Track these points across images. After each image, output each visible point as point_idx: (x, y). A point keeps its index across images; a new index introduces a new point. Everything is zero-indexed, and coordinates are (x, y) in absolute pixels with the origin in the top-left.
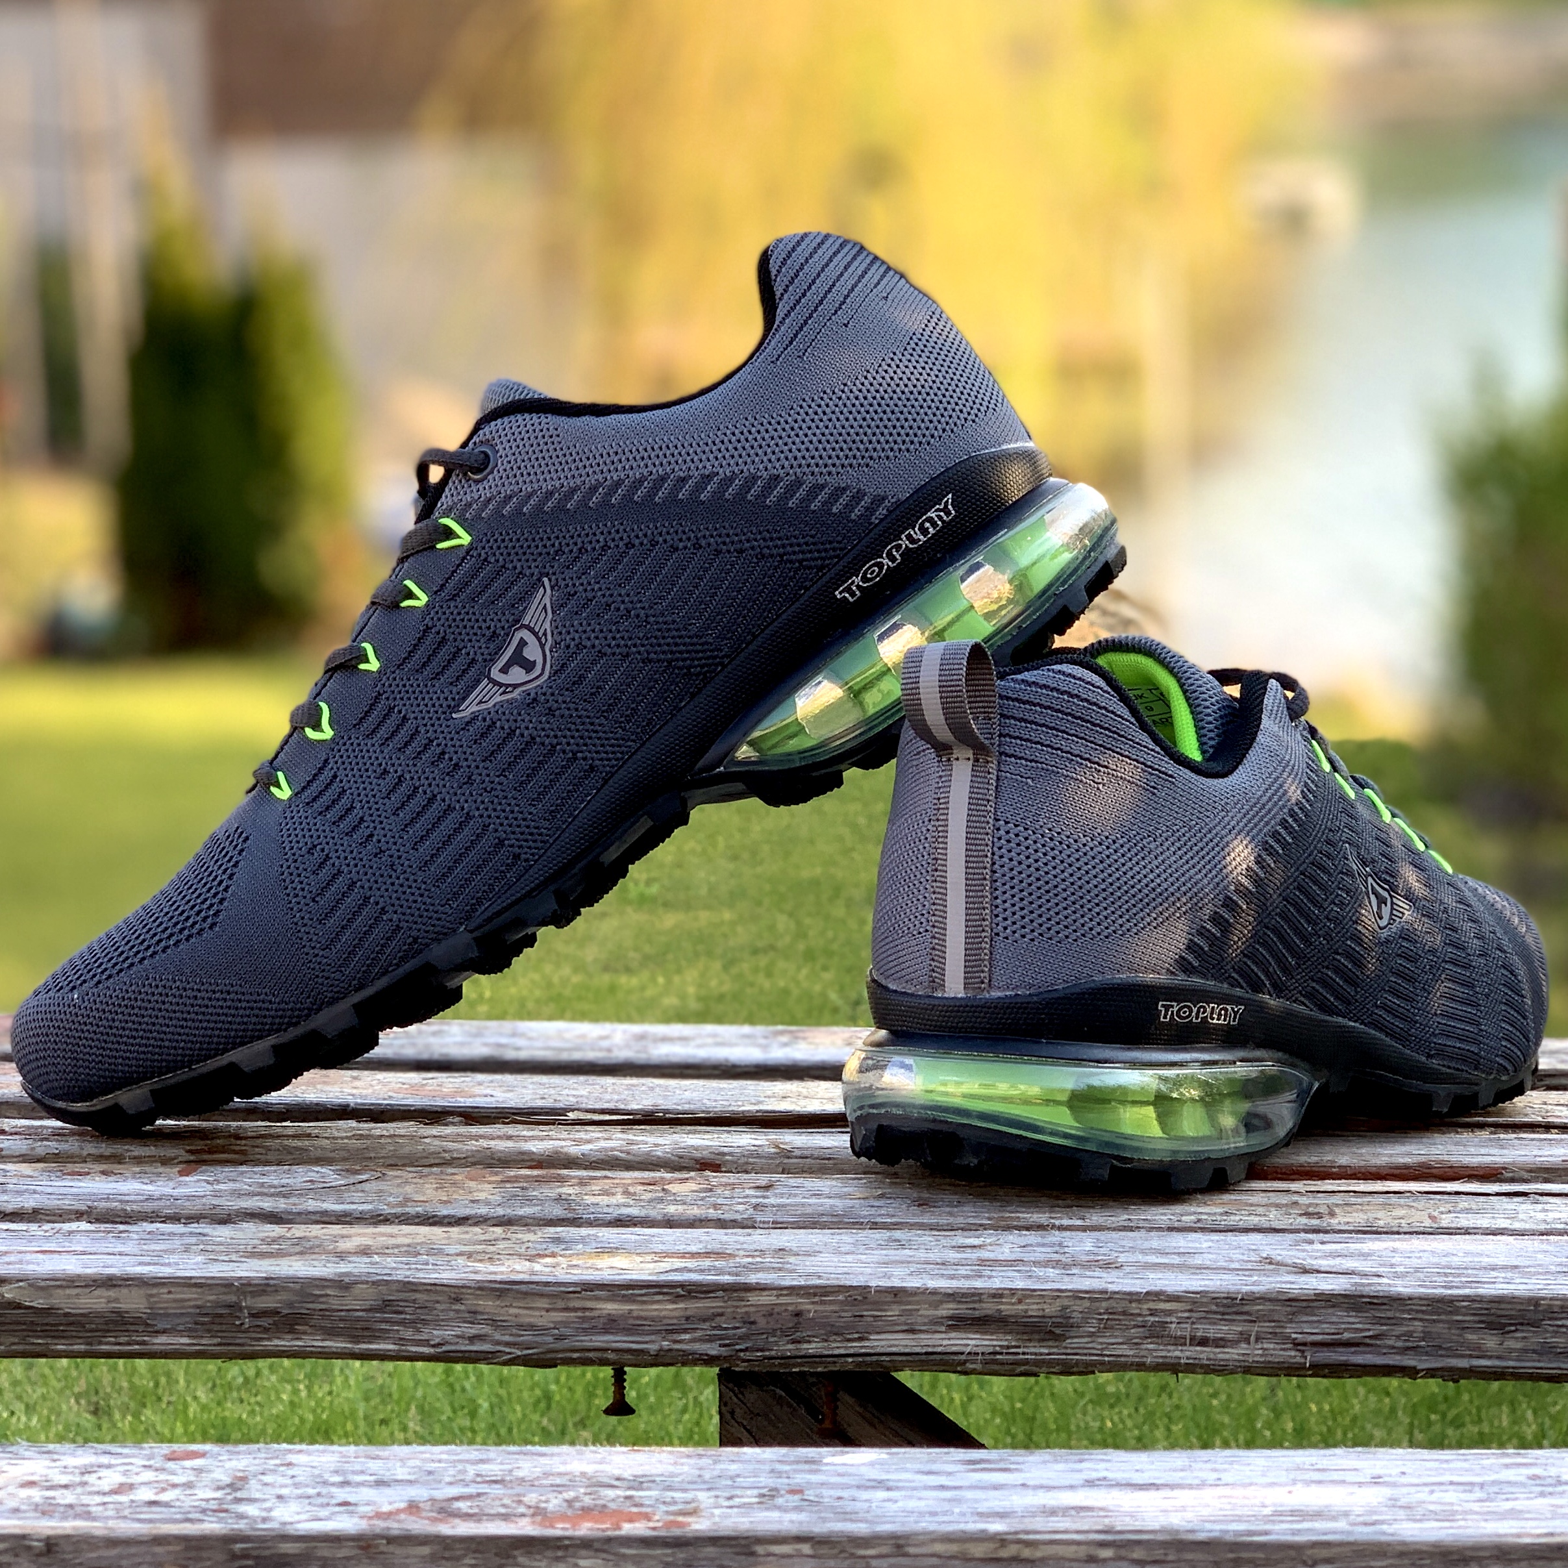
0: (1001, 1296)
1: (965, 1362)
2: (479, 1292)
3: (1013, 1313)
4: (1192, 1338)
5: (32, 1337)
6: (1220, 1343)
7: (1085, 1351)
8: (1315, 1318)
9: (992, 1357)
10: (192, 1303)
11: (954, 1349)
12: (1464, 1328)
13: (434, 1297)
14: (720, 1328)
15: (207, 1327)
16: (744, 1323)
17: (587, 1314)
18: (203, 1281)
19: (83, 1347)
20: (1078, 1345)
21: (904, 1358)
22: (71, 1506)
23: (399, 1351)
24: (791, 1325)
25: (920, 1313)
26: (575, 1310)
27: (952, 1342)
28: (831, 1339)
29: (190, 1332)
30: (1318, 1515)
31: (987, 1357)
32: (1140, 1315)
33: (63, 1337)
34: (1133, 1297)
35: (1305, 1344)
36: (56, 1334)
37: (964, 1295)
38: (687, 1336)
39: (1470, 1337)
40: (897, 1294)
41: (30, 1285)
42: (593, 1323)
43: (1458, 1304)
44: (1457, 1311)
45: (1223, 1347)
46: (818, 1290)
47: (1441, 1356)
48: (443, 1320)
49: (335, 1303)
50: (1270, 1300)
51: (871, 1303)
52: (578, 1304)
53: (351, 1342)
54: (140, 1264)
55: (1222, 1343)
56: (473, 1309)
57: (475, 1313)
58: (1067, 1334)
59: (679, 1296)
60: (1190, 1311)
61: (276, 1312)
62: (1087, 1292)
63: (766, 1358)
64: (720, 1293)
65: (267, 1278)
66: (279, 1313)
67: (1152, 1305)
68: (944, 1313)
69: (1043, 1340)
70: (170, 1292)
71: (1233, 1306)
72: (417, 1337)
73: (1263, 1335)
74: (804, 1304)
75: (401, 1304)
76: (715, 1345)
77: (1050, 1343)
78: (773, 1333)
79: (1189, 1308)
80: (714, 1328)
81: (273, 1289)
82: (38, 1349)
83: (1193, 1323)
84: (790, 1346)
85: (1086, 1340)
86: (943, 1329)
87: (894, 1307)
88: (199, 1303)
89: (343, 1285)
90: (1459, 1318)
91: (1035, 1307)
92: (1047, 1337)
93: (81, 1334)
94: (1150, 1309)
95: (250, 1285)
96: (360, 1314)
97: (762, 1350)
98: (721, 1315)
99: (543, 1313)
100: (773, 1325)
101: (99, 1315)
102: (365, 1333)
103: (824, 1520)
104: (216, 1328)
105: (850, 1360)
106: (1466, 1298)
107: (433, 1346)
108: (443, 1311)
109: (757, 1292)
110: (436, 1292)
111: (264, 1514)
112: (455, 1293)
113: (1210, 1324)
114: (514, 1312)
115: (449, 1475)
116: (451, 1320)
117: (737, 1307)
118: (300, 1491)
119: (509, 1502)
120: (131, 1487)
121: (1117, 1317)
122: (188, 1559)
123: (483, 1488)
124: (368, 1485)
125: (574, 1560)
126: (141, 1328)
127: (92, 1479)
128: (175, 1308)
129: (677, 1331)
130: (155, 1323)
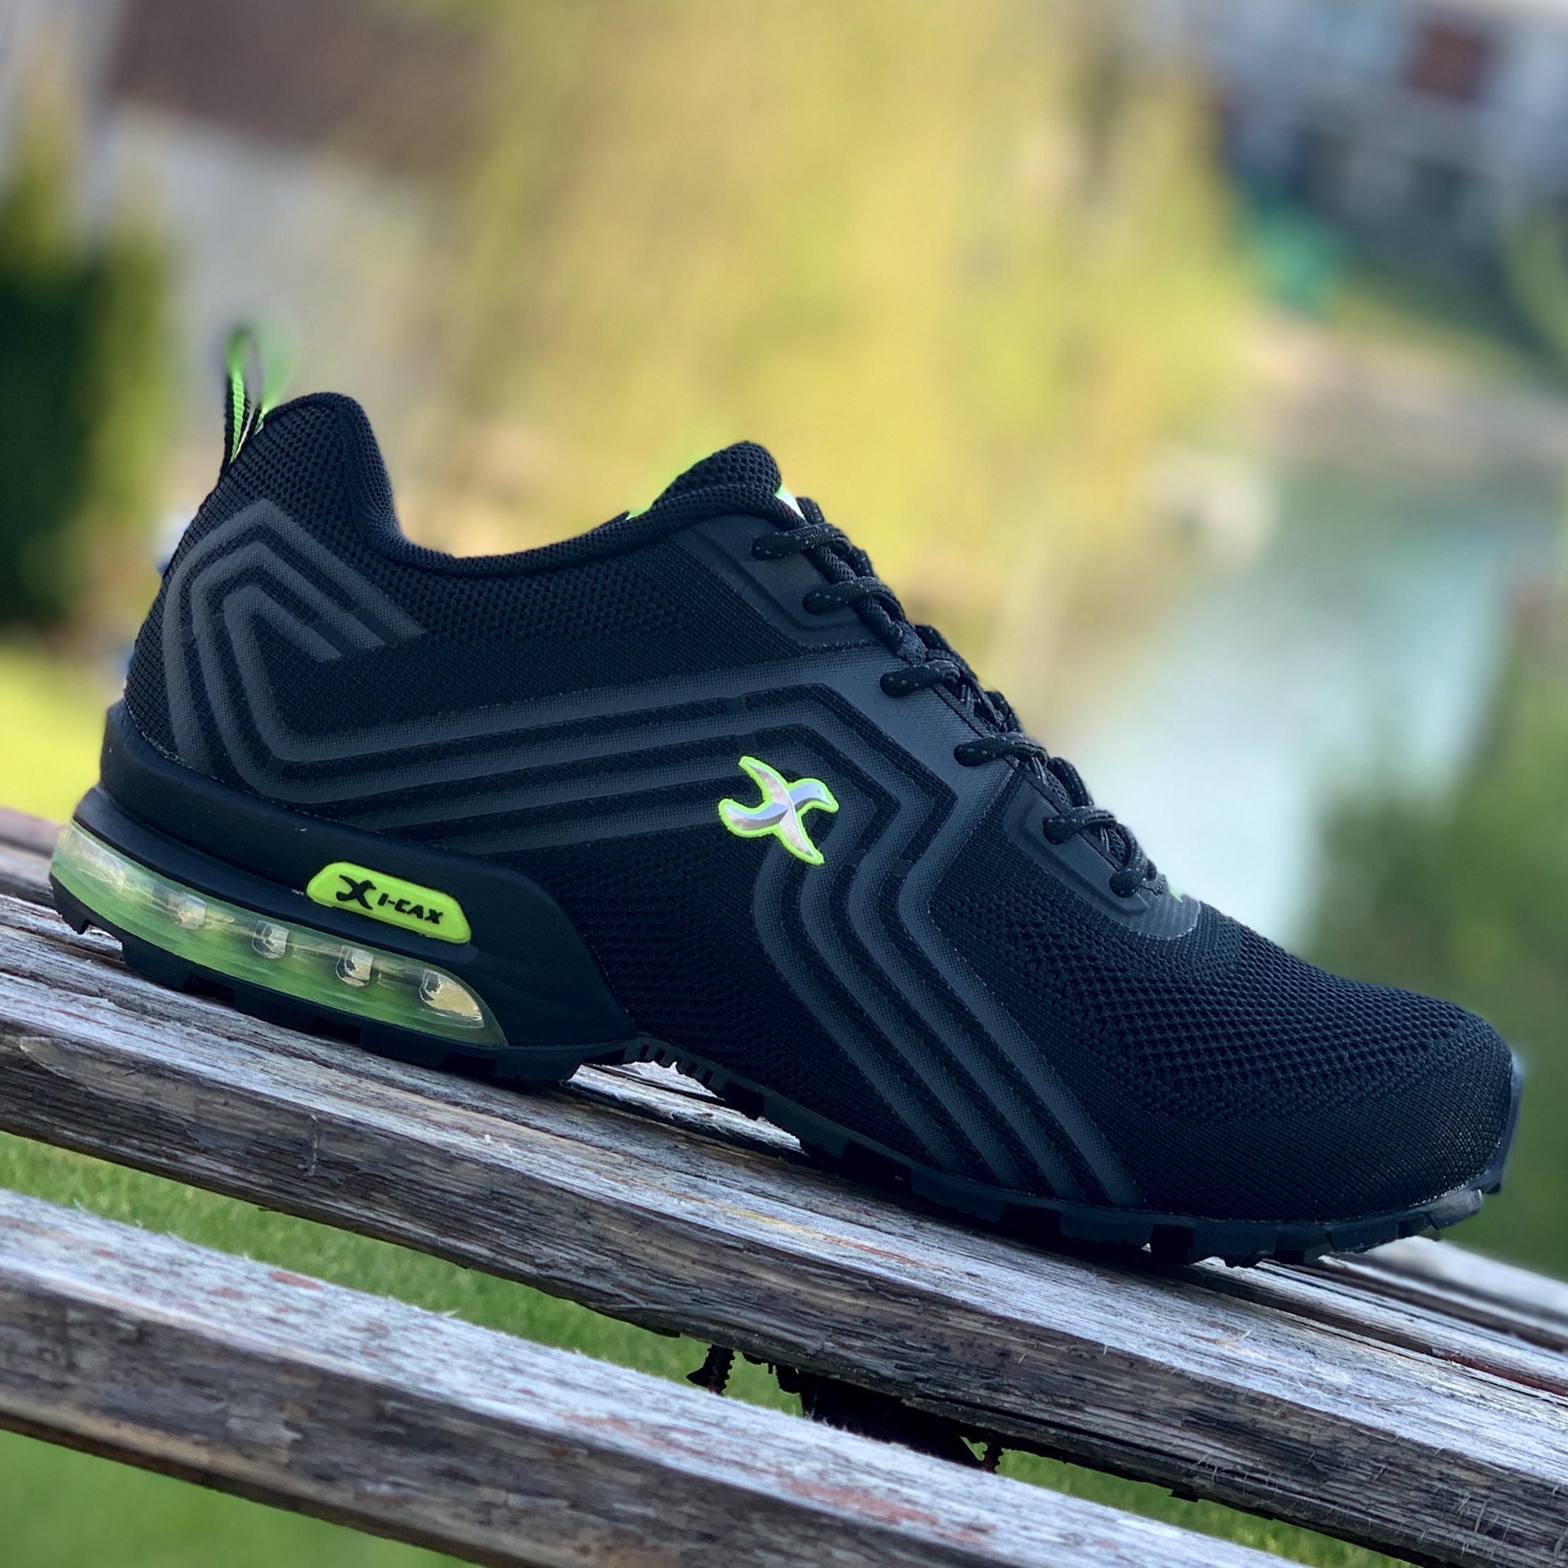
0: (1262, 1403)
1: (1196, 1473)
2: (614, 1214)
3: (1270, 1428)
4: (1484, 1524)
5: (37, 1110)
6: (1516, 1539)
7: (1347, 1502)
9: (1229, 1477)
10: (249, 1126)
11: (1185, 1453)
13: (556, 1205)
14: (901, 1343)
15: (259, 1161)
16: (935, 1346)
17: (742, 1280)
18: (272, 1102)
19: (96, 1141)
20: (1342, 1492)
21: (1120, 1448)
22: (170, 1293)
23: (494, 1259)
24: (991, 1365)
25: (1157, 1395)
26: (729, 1271)
27: (1185, 1444)
28: (1037, 1396)
29: (239, 1163)
31: (1223, 1475)
32: (1426, 1476)
33: (77, 1122)
34: (1424, 1451)
36: (68, 1115)
37: (1216, 1389)
38: (859, 1344)
40: (1134, 1363)
41: (53, 1044)
42: (748, 1293)
45: (1518, 1545)
46: (1037, 1331)
48: (559, 1237)
49: (430, 1177)
51: (1096, 1366)
52: (733, 1264)
53: (435, 1231)
54: (192, 1060)
55: (1518, 1540)
56: (601, 1233)
57: (602, 1239)
58: (1332, 1475)
59: (863, 1290)
60: (1489, 1488)
61: (349, 1167)
62: (1369, 1429)
63: (948, 1398)
64: (914, 1301)
65: (353, 1122)
66: (357, 1169)
67: (1444, 1468)
68: (1186, 1404)
69: (1297, 1473)
70: (226, 1104)
71: (1544, 1497)
72: (519, 1249)
74: (1016, 1344)
76: (891, 1364)
77: (1306, 1480)
78: (967, 1369)
79: (1489, 1484)
80: (895, 1342)
81: (358, 1137)
82: (40, 1127)
83: (1489, 1505)
84: (982, 1392)
85: (1351, 1488)
86: (1179, 1424)
87: (1125, 1379)
88: (258, 1128)
89: (447, 1157)
91: (1300, 1429)
92: (1304, 1470)
93: (99, 1125)
94: (1442, 1473)
95: (330, 1123)
96: (458, 1199)
97: (946, 1387)
98: (909, 1328)
99: (688, 1264)
100: (969, 1359)
101: (128, 1106)
102: (458, 1226)
104: (271, 1165)
105: (1052, 1431)
107: (538, 1266)
108: (564, 1225)
109: (961, 1313)
110: (561, 1199)
111: (426, 1374)
112: (585, 1208)
113: (1509, 1511)
114: (652, 1252)
115: (647, 1399)
116: (570, 1239)
117: (931, 1324)
118: (463, 1362)
119: (740, 1450)
120: (239, 1296)
121: (1397, 1470)
122: (320, 1402)
123: (699, 1427)
124: (548, 1380)
125: (827, 1547)
126: (177, 1139)
127: (185, 1271)
128: (226, 1126)
129: (849, 1334)
130: (197, 1136)
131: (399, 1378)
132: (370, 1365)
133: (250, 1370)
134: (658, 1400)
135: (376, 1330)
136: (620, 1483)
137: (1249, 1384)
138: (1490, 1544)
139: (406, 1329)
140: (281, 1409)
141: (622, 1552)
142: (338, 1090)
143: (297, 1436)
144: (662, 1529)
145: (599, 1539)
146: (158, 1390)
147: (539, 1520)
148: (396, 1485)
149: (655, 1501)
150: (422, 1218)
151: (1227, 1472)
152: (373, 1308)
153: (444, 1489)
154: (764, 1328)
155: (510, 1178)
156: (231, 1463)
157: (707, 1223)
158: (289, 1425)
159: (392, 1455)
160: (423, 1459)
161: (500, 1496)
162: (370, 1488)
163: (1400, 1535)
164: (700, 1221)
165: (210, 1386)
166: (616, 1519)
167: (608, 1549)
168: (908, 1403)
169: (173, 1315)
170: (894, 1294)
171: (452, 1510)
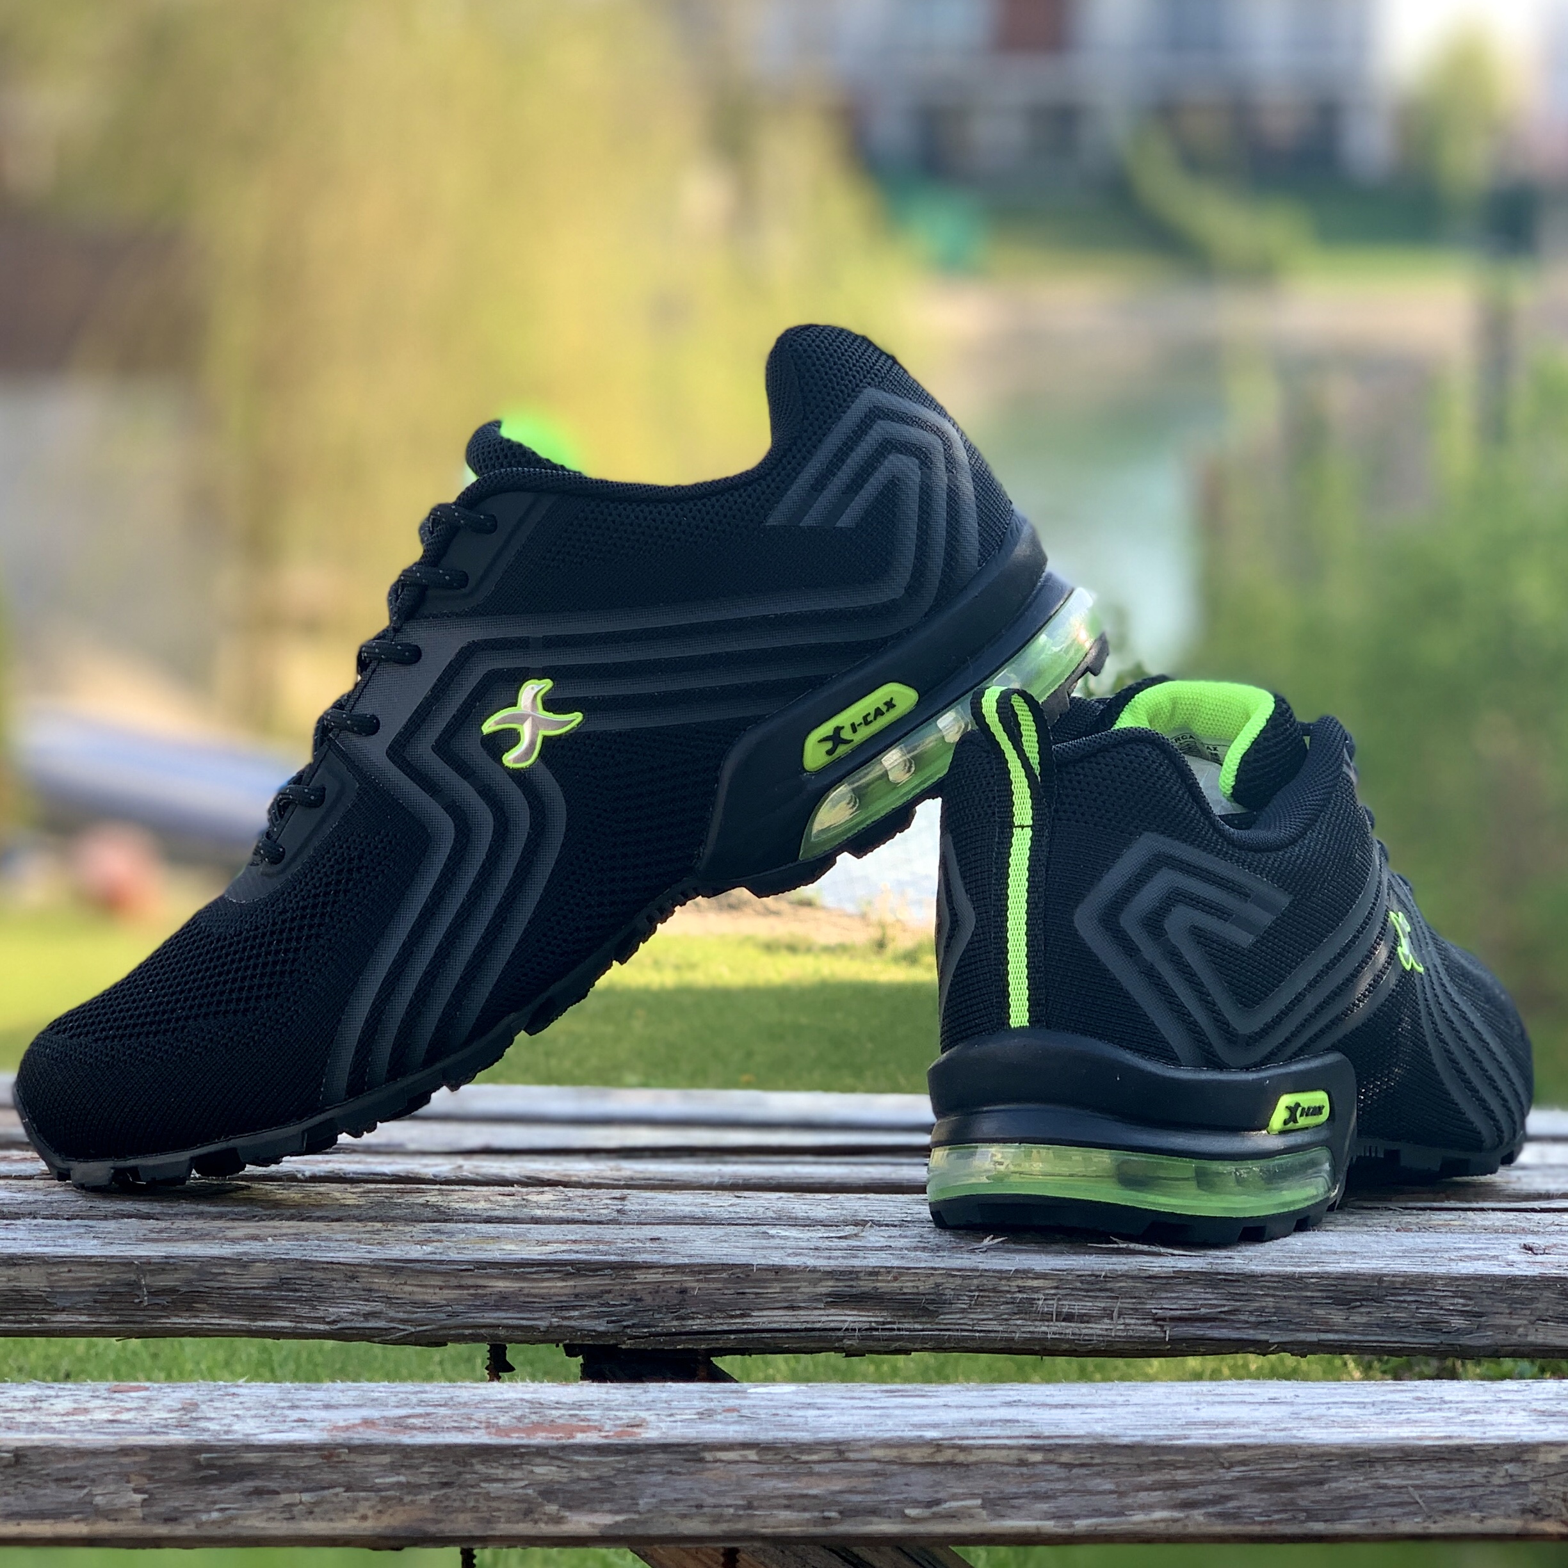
0: (877, 1274)
1: (844, 1337)
2: (374, 1270)
3: (889, 1290)
4: (1059, 1314)
6: (1083, 1318)
7: (957, 1327)
8: (1173, 1295)
9: (868, 1333)
10: (91, 1282)
11: (832, 1325)
12: (1312, 1304)
13: (332, 1275)
14: (608, 1305)
15: (104, 1305)
16: (631, 1300)
17: (480, 1291)
18: (104, 1260)
20: (952, 1321)
21: (783, 1334)
22: (33, 1423)
23: (295, 1328)
24: (676, 1302)
25: (800, 1290)
26: (468, 1287)
27: (831, 1318)
28: (715, 1315)
29: (89, 1310)
30: (1229, 1424)
31: (864, 1333)
32: (1008, 1292)
34: (1002, 1275)
35: (1164, 1319)
37: (842, 1273)
38: (576, 1313)
39: (1319, 1312)
40: (778, 1271)
42: (486, 1300)
43: (1308, 1281)
44: (1306, 1287)
45: (1088, 1322)
46: (703, 1268)
47: (1292, 1330)
48: (338, 1298)
49: (233, 1281)
50: (1133, 1278)
51: (752, 1281)
52: (470, 1282)
53: (248, 1320)
54: (39, 1246)
55: (1086, 1319)
56: (369, 1286)
57: (370, 1290)
58: (940, 1310)
59: (568, 1274)
60: (1057, 1288)
61: (173, 1290)
62: (959, 1270)
63: (651, 1335)
64: (608, 1272)
65: (166, 1257)
66: (177, 1291)
67: (1020, 1283)
68: (824, 1290)
69: (916, 1317)
70: (70, 1271)
71: (1097, 1283)
72: (312, 1315)
73: (1124, 1311)
74: (689, 1282)
75: (298, 1282)
76: (603, 1321)
77: (924, 1320)
78: (659, 1309)
79: (1055, 1284)
80: (602, 1305)
81: (172, 1267)
83: (1059, 1299)
84: (675, 1323)
85: (958, 1316)
86: (822, 1305)
87: (775, 1284)
88: (99, 1281)
89: (241, 1263)
90: (1309, 1294)
91: (910, 1284)
92: (920, 1313)
94: (1018, 1287)
95: (150, 1263)
96: (257, 1292)
97: (647, 1327)
98: (609, 1292)
99: (437, 1290)
100: (658, 1301)
102: (262, 1311)
103: (767, 1430)
104: (115, 1306)
105: (732, 1337)
106: (1314, 1275)
107: (328, 1323)
108: (340, 1288)
109: (643, 1271)
110: (332, 1271)
111: (226, 1428)
112: (352, 1272)
113: (1076, 1300)
114: (409, 1290)
115: (393, 1400)
116: (347, 1297)
117: (624, 1285)
118: (253, 1412)
119: (459, 1419)
120: (86, 1411)
121: (987, 1294)
122: (154, 1469)
123: (430, 1410)
124: (318, 1408)
125: (529, 1467)
126: (41, 1307)
127: (44, 1405)
128: (75, 1287)
129: (567, 1308)
130: (54, 1301)
131: (205, 1436)
132: (183, 1433)
133: (99, 1461)
134: (402, 1399)
135: (190, 1407)
136: (377, 1465)
137: (865, 1263)
138: (1067, 1328)
139: (211, 1401)
140: (128, 1482)
141: (391, 1511)
142: (154, 1235)
143: (146, 1496)
144: (413, 1488)
145: (372, 1507)
146: (42, 1492)
147: (326, 1506)
148: (221, 1510)
149: (403, 1470)
150: (236, 1313)
151: (866, 1330)
152: (186, 1392)
153: (255, 1503)
154: (505, 1321)
155: (291, 1265)
156: (105, 1528)
157: (444, 1258)
158: (136, 1491)
159: (213, 1491)
160: (235, 1487)
161: (296, 1497)
162: (204, 1517)
163: (1002, 1339)
164: (438, 1257)
165: (76, 1479)
166: (380, 1490)
167: (380, 1512)
168: (624, 1347)
169: (37, 1438)
170: (591, 1271)
171: (265, 1516)
